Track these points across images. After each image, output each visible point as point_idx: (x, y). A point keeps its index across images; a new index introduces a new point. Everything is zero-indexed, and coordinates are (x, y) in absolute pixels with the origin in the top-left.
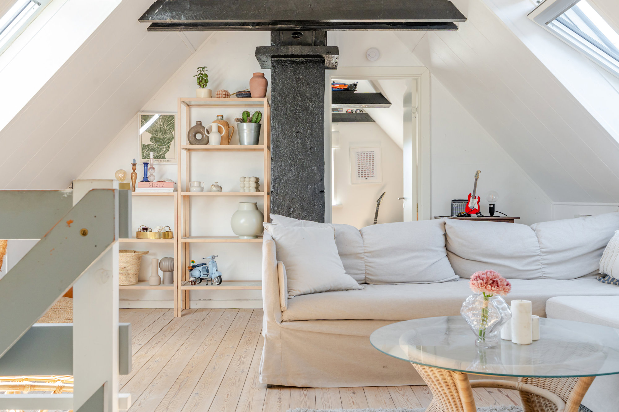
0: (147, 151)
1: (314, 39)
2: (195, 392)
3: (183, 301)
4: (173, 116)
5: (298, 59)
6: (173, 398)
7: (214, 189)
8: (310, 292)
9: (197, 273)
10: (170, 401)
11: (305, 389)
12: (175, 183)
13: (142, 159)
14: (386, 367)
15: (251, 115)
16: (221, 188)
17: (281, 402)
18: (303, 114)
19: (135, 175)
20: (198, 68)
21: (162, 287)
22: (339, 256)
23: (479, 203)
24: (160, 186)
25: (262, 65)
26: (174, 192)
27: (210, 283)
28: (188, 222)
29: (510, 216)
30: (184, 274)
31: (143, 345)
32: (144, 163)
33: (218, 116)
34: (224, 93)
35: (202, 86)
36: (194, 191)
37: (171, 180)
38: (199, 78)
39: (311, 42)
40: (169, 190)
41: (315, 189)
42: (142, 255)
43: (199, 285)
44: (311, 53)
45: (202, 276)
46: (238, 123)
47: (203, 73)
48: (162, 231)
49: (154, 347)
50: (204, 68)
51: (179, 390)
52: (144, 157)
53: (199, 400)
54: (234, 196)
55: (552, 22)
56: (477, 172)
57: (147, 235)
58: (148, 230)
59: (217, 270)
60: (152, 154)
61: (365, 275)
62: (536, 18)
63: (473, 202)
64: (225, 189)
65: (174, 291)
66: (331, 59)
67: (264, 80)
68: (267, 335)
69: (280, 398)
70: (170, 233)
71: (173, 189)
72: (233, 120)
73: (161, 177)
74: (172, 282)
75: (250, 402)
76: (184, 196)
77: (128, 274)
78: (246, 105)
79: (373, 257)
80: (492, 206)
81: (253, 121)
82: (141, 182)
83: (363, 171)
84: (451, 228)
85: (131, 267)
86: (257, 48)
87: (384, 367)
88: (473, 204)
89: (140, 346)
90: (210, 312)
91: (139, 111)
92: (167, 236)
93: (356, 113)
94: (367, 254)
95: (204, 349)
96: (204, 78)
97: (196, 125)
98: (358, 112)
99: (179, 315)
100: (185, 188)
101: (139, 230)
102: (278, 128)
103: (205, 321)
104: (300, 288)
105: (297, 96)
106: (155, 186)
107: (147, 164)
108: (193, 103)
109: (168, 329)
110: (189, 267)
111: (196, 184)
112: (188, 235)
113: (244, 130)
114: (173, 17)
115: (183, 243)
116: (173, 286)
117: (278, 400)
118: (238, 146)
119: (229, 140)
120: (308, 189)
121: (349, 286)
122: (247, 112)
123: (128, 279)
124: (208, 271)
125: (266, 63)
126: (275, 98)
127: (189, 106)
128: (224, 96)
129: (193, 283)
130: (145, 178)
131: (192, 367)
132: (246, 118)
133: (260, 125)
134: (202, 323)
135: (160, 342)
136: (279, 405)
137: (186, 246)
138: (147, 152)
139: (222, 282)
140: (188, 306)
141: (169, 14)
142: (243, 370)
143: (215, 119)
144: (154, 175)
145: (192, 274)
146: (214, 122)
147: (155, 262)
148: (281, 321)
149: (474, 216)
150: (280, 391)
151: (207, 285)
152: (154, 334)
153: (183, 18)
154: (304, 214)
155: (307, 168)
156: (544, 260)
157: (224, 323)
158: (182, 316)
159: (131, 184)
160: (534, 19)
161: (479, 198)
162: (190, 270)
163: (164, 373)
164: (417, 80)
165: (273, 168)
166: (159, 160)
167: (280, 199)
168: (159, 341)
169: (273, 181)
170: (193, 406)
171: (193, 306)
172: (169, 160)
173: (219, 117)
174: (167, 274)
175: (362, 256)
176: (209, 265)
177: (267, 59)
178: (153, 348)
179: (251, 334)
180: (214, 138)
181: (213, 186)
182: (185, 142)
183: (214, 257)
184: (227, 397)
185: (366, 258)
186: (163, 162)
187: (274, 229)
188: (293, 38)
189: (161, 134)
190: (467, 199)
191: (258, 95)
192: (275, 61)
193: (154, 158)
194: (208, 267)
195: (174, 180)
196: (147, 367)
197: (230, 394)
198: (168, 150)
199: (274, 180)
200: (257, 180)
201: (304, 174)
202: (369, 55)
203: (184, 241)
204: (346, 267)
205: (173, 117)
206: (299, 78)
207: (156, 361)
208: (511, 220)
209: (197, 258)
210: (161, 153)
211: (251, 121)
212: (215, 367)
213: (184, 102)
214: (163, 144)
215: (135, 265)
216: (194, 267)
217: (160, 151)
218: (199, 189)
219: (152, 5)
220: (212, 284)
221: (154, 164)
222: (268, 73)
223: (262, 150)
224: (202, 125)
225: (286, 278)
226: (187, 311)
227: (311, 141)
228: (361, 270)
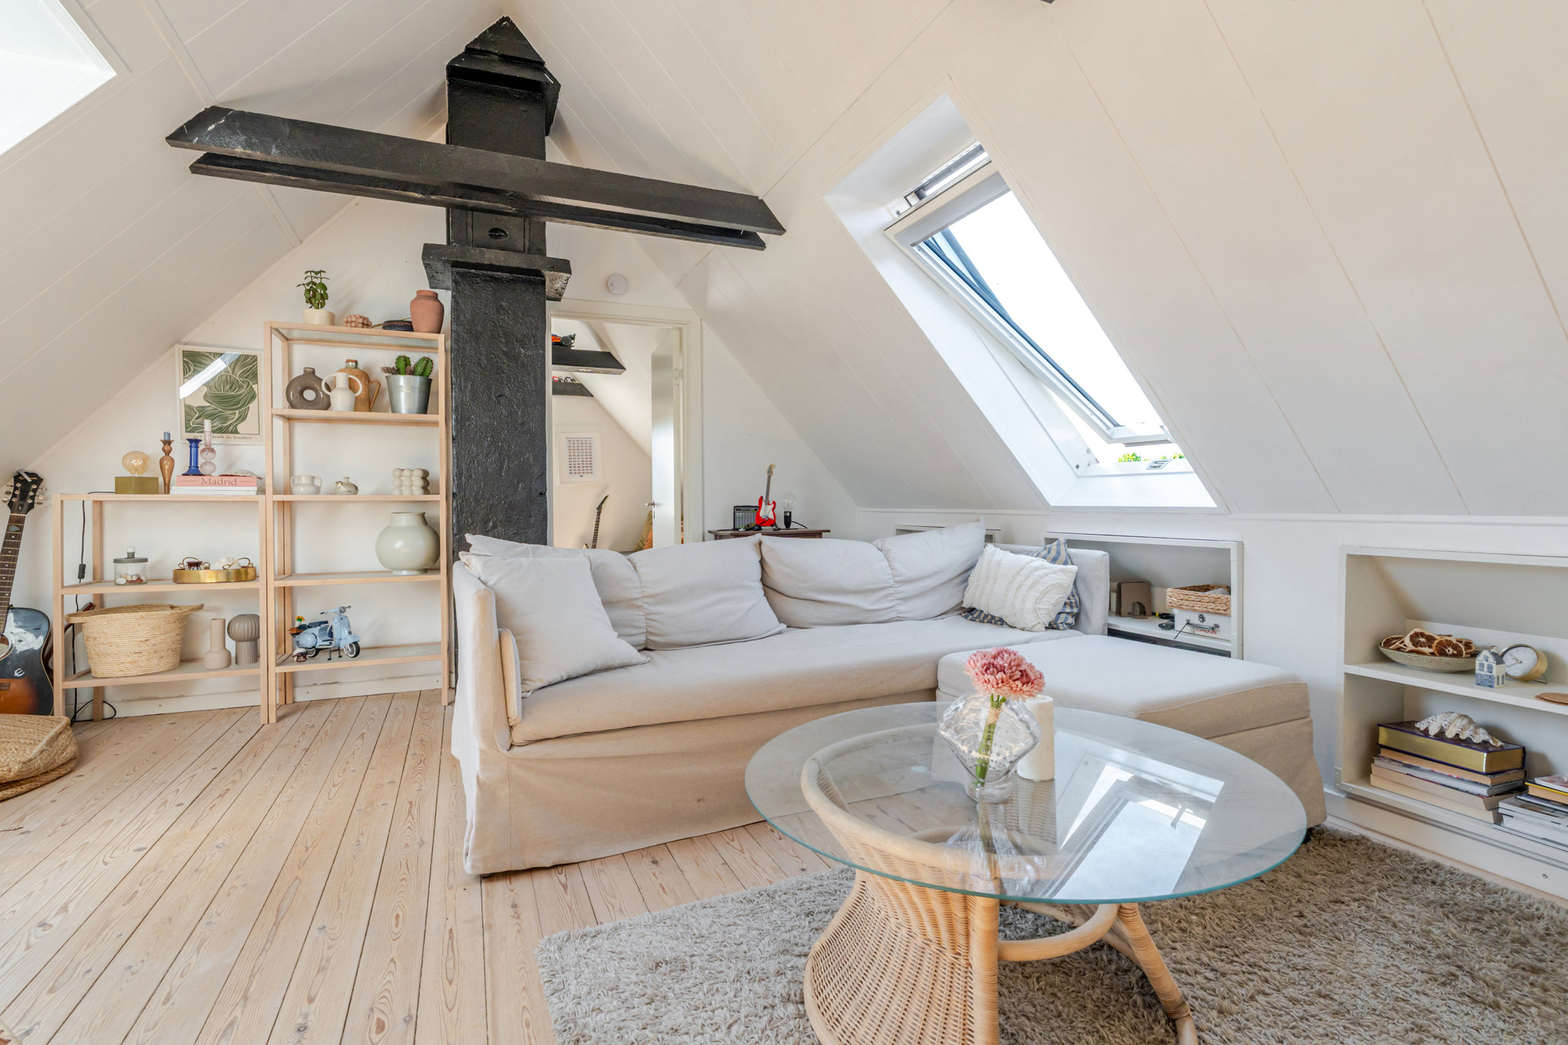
0: (196, 419)
1: (527, 244)
2: (316, 925)
3: (280, 690)
4: (254, 356)
5: (499, 273)
6: (260, 955)
7: (343, 489)
8: (559, 680)
9: (308, 639)
10: (254, 967)
11: (560, 869)
12: (260, 478)
13: (186, 432)
14: (703, 799)
15: (413, 364)
16: (356, 488)
17: (518, 918)
18: (508, 366)
19: (169, 463)
20: (306, 272)
21: (235, 672)
22: (602, 607)
23: (775, 511)
24: (227, 483)
25: (432, 280)
26: (257, 494)
27: (335, 655)
28: (288, 549)
29: (811, 528)
30: (281, 642)
31: (187, 804)
32: (189, 440)
33: (348, 361)
34: (361, 320)
35: (316, 305)
36: (301, 493)
37: (252, 473)
38: (309, 290)
39: (522, 249)
40: (249, 491)
41: (531, 489)
42: (189, 613)
43: (312, 660)
44: (524, 266)
45: (320, 643)
46: (388, 374)
47: (317, 281)
48: (233, 567)
49: (213, 806)
50: (320, 272)
51: (277, 924)
52: (189, 428)
53: (330, 948)
54: (380, 501)
55: (920, 244)
56: (771, 466)
57: (199, 576)
58: (202, 567)
59: (350, 633)
60: (207, 424)
61: (645, 635)
62: (898, 236)
63: (766, 509)
64: (363, 490)
65: (262, 679)
66: (553, 280)
67: (437, 303)
68: (481, 777)
69: (514, 906)
70: (250, 570)
71: (256, 488)
72: (379, 370)
73: (230, 466)
74: (256, 657)
75: (451, 930)
76: (279, 502)
77: (155, 652)
78: (402, 346)
79: (657, 603)
80: (788, 514)
81: (417, 373)
82: (184, 475)
83: (577, 466)
84: (772, 550)
85: (163, 637)
86: (425, 245)
87: (699, 801)
88: (766, 512)
89: (180, 807)
90: (337, 706)
91: (178, 342)
92: (243, 576)
93: (566, 383)
94: (647, 600)
95: (331, 797)
96: (319, 291)
97: (303, 375)
98: (569, 380)
99: (273, 719)
100: (281, 486)
101: (182, 566)
102: (466, 387)
103: (328, 726)
104: (544, 674)
105: (498, 335)
106: (215, 484)
107: (197, 441)
108: (295, 334)
109: (247, 756)
110: (292, 629)
111: (304, 480)
112: (288, 572)
113: (400, 387)
114: (249, 145)
115: (279, 588)
116: (259, 667)
117: (511, 911)
118: (389, 415)
119: (370, 404)
120: (519, 489)
121: (626, 661)
122: (404, 357)
123: (155, 661)
124: (331, 634)
125: (440, 277)
126: (458, 335)
127: (287, 339)
128: (360, 325)
129: (302, 659)
130: (193, 468)
131: (307, 849)
132: (403, 367)
133: (431, 380)
134: (322, 732)
135: (228, 790)
136: (517, 927)
137: (286, 594)
138: (197, 421)
139: (361, 651)
140: (291, 698)
141: (243, 138)
142: (421, 840)
143: (343, 365)
144: (213, 463)
145: (298, 642)
146: (341, 371)
147: (217, 628)
148: (509, 745)
149: (767, 528)
150: (511, 883)
151: (330, 659)
152: (216, 772)
153: (274, 151)
154: (512, 531)
155: (517, 456)
156: (899, 593)
157: (367, 727)
158: (279, 719)
159: (161, 480)
160: (895, 236)
161: (774, 503)
162: (294, 635)
163: (237, 878)
164: (680, 330)
165: (457, 454)
166: (225, 435)
167: (469, 506)
168: (226, 788)
169: (456, 475)
170: (315, 973)
171: (301, 696)
172: (245, 436)
173: (351, 363)
174: (245, 646)
175: (639, 603)
176: (334, 623)
177: (443, 268)
178: (211, 809)
179: (424, 745)
180: (341, 400)
181: (340, 485)
182: (280, 404)
183: (343, 610)
184: (397, 925)
185: (646, 606)
186: (233, 439)
187: (484, 564)
188: (489, 238)
189: (228, 387)
190: (758, 505)
191: (427, 329)
192: (458, 273)
193: (214, 432)
194: (331, 628)
195: (258, 473)
196: (195, 868)
197: (401, 914)
198: (243, 418)
199: (459, 475)
200: (425, 475)
201: (512, 465)
202: (612, 285)
203: (281, 584)
204: (615, 625)
205: (255, 359)
206: (501, 306)
207: (217, 847)
208: (817, 534)
209: (308, 611)
210: (229, 423)
211: (413, 373)
212: (359, 841)
213: (277, 330)
214: (233, 405)
215: (172, 634)
216: (302, 628)
217: (226, 419)
218: (311, 489)
219: (200, 114)
220: (340, 657)
221: (213, 442)
222: (446, 297)
223: (435, 424)
224: (316, 374)
225: (518, 658)
226: (289, 708)
227: (523, 411)
228: (639, 628)
